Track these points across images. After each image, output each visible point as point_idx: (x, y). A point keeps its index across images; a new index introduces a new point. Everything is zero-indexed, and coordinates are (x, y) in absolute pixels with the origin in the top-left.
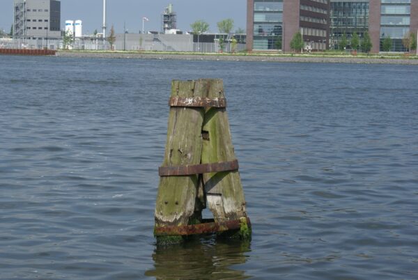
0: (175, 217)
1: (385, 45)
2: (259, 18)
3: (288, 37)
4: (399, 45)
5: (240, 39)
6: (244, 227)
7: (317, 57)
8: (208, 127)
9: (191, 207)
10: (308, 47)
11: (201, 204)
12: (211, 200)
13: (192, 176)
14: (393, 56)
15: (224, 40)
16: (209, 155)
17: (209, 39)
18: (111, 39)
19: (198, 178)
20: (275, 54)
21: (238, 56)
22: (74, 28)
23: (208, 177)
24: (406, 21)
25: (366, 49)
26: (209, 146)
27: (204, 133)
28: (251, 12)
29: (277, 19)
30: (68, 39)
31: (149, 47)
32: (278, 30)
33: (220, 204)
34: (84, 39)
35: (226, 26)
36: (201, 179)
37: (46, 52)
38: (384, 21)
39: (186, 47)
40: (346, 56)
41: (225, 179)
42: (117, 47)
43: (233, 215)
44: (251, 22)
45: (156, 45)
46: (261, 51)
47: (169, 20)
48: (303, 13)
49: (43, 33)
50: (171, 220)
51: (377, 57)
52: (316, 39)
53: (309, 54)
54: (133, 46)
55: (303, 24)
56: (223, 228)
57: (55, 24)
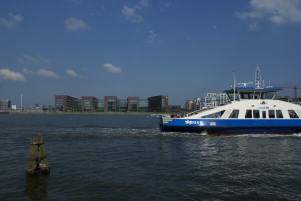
0: (31, 169)
1: (85, 110)
2: (58, 105)
3: (64, 109)
4: (88, 110)
5: (53, 109)
6: (48, 170)
7: (71, 113)
8: (39, 148)
9: (35, 167)
10: (69, 111)
11: (38, 165)
12: (41, 165)
13: (35, 160)
14: (87, 113)
15: (50, 110)
16: (40, 155)
17: (46, 109)
18: (23, 110)
19: (37, 160)
20: (61, 112)
21: (53, 113)
22: (14, 107)
23: (39, 160)
24: (89, 105)
25: (81, 111)
26: (40, 153)
27: (39, 150)
28: (56, 103)
29: (62, 105)
30: (12, 110)
31: (32, 111)
32: (62, 107)
33: (43, 165)
34: (16, 110)
35: (50, 106)
36: (38, 160)
37: (7, 113)
38: (85, 105)
39: (41, 111)
40: (77, 113)
41: (44, 160)
42: (24, 112)
43: (45, 168)
44: (56, 106)
45: (34, 111)
46: (58, 112)
47: (37, 105)
48: (68, 101)
49: (6, 108)
50: (31, 170)
51: (83, 113)
52: (70, 109)
53: (68, 112)
54: (28, 111)
55: (67, 106)
56: (43, 171)
57: (9, 106)
